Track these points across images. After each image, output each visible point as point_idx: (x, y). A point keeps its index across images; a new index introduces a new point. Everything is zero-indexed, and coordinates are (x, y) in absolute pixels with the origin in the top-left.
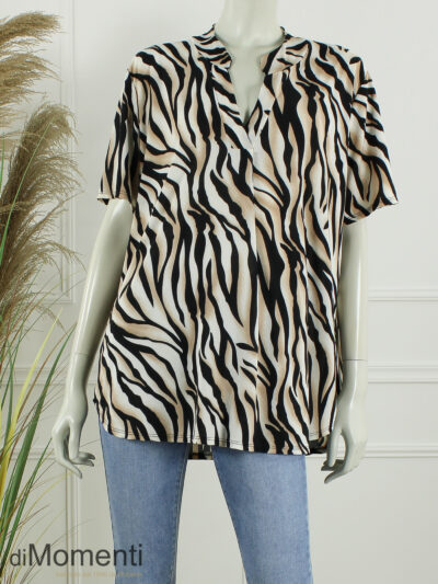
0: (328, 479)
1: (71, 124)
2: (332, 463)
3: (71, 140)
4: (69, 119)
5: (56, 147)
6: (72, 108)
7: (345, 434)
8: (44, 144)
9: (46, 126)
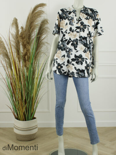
0: (92, 82)
1: (49, 22)
2: (93, 79)
3: (49, 25)
4: (48, 21)
5: (46, 26)
6: (49, 19)
7: (95, 74)
8: (44, 25)
9: (44, 22)
